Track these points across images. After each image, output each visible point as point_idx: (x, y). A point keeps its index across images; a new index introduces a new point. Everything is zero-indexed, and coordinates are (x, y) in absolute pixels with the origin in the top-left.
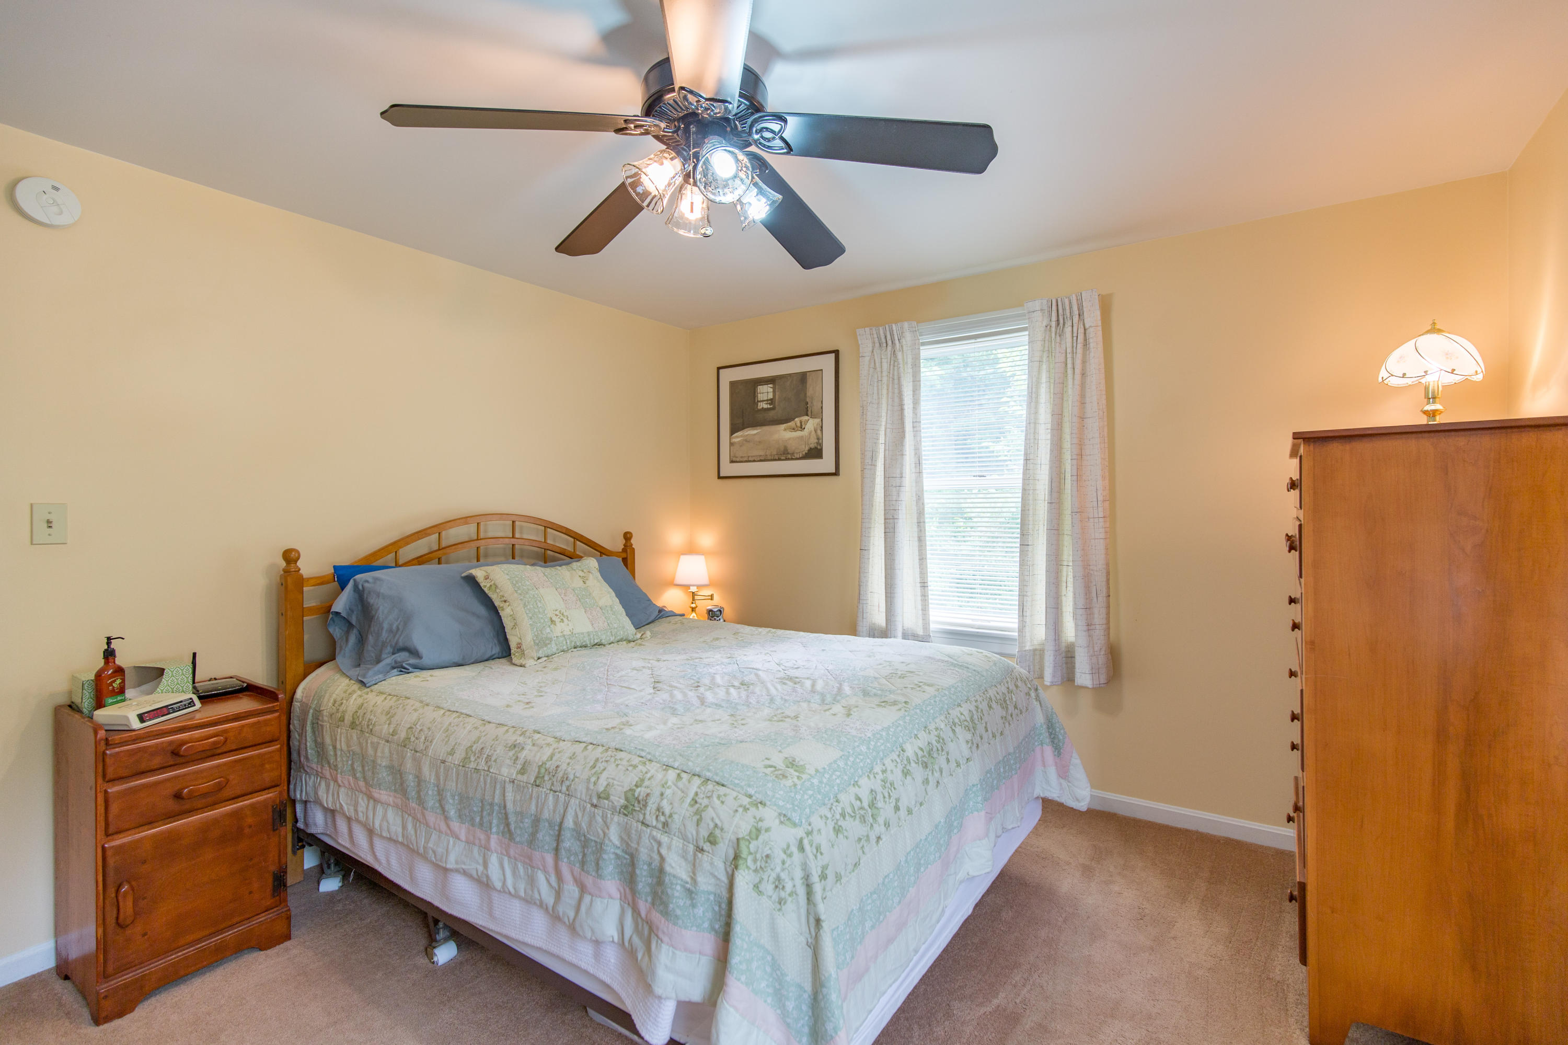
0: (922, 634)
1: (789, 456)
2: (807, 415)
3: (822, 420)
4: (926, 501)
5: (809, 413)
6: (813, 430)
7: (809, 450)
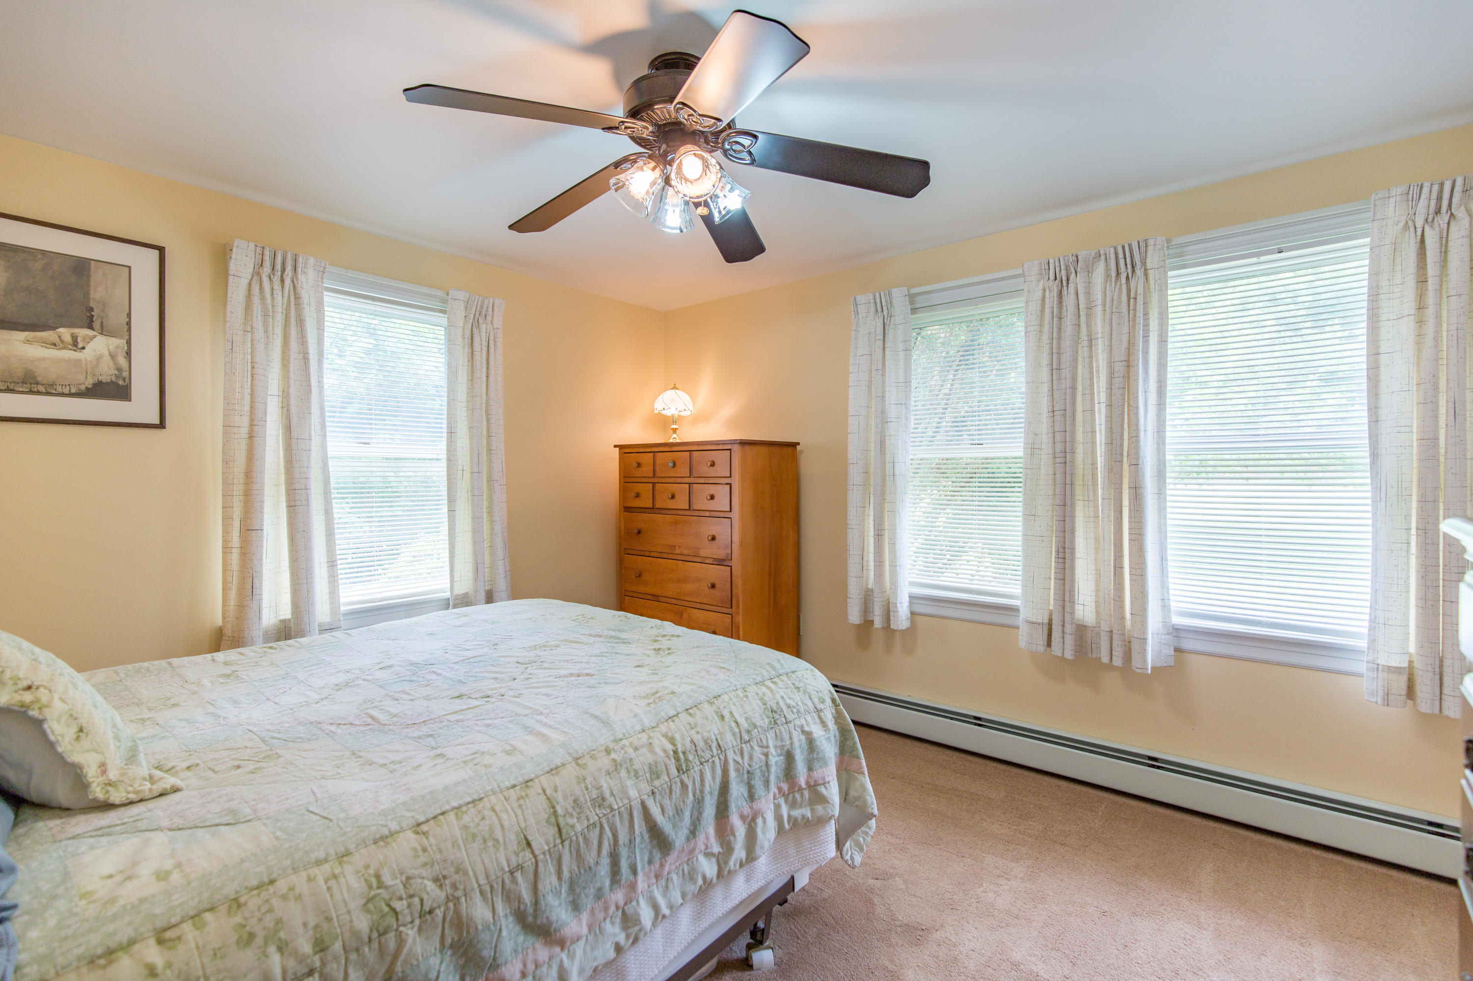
0: (329, 620)
1: (41, 389)
2: (91, 328)
3: (129, 343)
4: (331, 469)
5: (97, 325)
6: (107, 353)
7: (94, 385)
